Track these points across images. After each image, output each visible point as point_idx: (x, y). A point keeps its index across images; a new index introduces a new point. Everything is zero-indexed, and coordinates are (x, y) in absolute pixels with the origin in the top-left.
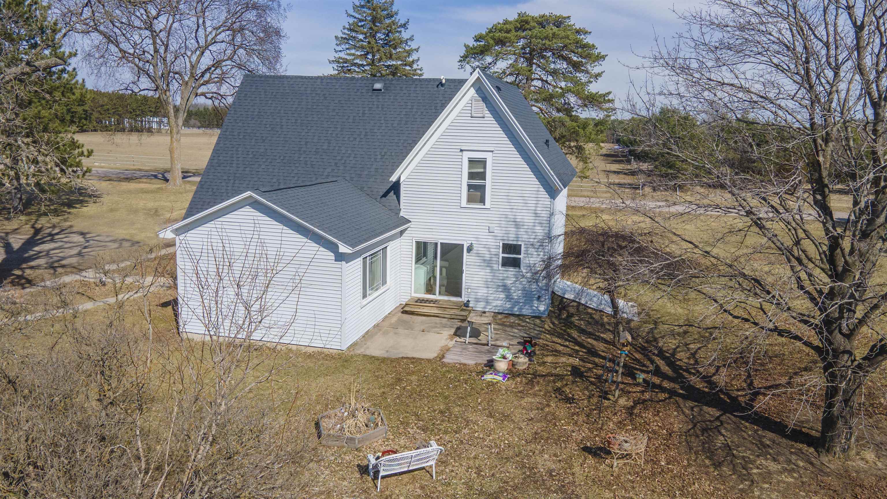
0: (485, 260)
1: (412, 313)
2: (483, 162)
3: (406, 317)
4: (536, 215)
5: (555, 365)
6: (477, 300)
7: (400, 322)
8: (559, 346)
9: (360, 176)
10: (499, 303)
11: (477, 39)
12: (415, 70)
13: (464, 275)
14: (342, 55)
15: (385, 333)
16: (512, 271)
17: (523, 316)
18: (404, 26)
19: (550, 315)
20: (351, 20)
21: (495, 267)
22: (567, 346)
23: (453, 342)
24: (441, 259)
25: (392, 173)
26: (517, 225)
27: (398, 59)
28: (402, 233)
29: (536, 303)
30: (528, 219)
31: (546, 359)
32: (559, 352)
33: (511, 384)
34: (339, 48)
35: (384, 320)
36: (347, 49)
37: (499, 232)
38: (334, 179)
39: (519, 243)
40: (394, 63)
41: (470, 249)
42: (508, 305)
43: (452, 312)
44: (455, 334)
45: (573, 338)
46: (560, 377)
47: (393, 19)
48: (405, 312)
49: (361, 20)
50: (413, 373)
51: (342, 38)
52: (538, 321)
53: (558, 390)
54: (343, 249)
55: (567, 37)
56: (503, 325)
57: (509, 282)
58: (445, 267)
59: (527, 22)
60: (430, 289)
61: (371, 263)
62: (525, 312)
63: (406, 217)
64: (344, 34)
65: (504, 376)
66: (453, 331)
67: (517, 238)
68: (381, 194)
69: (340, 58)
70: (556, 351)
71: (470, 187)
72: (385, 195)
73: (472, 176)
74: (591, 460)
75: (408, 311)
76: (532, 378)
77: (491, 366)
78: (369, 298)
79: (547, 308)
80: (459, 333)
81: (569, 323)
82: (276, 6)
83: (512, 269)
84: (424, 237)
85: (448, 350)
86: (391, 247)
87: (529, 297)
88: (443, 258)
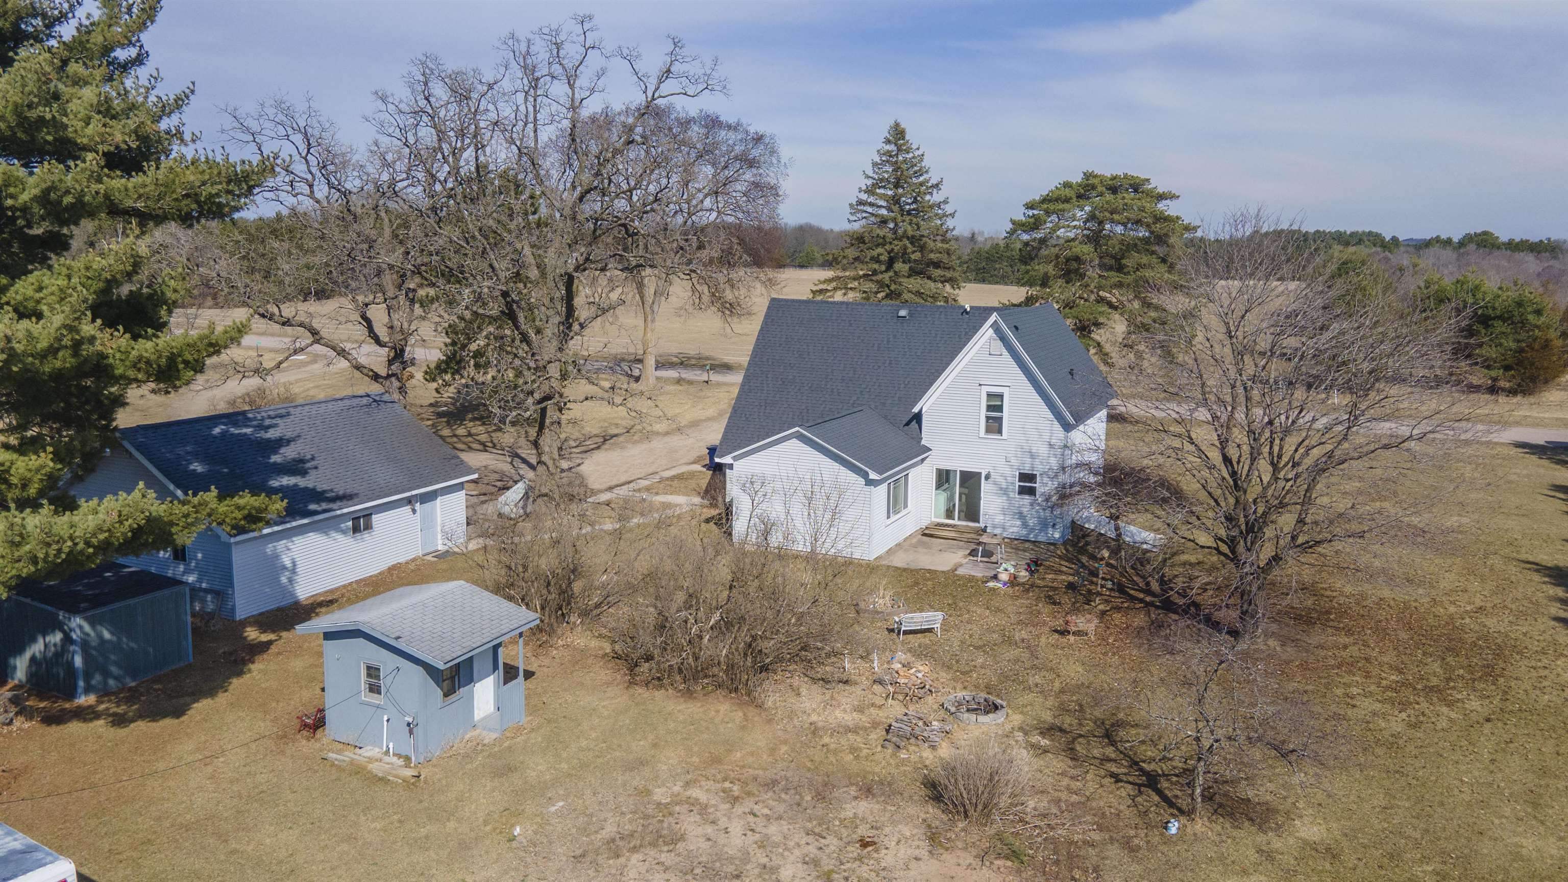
0: (1001, 488)
1: (931, 536)
2: (1001, 396)
3: (925, 539)
4: (1051, 446)
5: (1053, 580)
6: (994, 527)
7: (920, 543)
8: (1065, 566)
9: (884, 404)
10: (1015, 529)
11: (1030, 206)
13: (982, 501)
14: (858, 226)
15: (906, 550)
16: (1027, 499)
17: (1040, 542)
18: (936, 186)
19: (1065, 543)
21: (1012, 495)
22: (1072, 568)
23: (967, 560)
24: (961, 485)
25: (914, 404)
26: (1033, 456)
28: (923, 460)
29: (1050, 531)
30: (1042, 450)
31: (1047, 576)
32: (1062, 571)
33: (1010, 591)
34: (853, 217)
35: (905, 540)
36: (863, 218)
37: (1014, 461)
38: (860, 409)
39: (1035, 473)
41: (987, 477)
42: (1024, 532)
43: (969, 536)
44: (970, 554)
45: (1082, 563)
46: (1055, 589)
47: (922, 178)
48: (925, 535)
49: (881, 181)
50: (929, 580)
51: (857, 204)
52: (1051, 548)
53: (1049, 597)
54: (873, 476)
56: (1017, 549)
57: (1025, 510)
58: (964, 493)
59: (1093, 186)
60: (949, 514)
61: (895, 488)
62: (1040, 538)
63: (927, 446)
64: (861, 199)
65: (1005, 584)
66: (968, 552)
67: (1033, 468)
68: (904, 423)
70: (1059, 571)
71: (988, 418)
72: (908, 424)
73: (990, 408)
74: (1056, 636)
75: (927, 533)
76: (1029, 587)
77: (995, 577)
78: (894, 518)
79: (1063, 536)
80: (973, 553)
81: (1083, 551)
82: (775, 161)
83: (1027, 497)
84: (946, 465)
85: (961, 565)
86: (912, 473)
87: (1044, 524)
88: (962, 485)
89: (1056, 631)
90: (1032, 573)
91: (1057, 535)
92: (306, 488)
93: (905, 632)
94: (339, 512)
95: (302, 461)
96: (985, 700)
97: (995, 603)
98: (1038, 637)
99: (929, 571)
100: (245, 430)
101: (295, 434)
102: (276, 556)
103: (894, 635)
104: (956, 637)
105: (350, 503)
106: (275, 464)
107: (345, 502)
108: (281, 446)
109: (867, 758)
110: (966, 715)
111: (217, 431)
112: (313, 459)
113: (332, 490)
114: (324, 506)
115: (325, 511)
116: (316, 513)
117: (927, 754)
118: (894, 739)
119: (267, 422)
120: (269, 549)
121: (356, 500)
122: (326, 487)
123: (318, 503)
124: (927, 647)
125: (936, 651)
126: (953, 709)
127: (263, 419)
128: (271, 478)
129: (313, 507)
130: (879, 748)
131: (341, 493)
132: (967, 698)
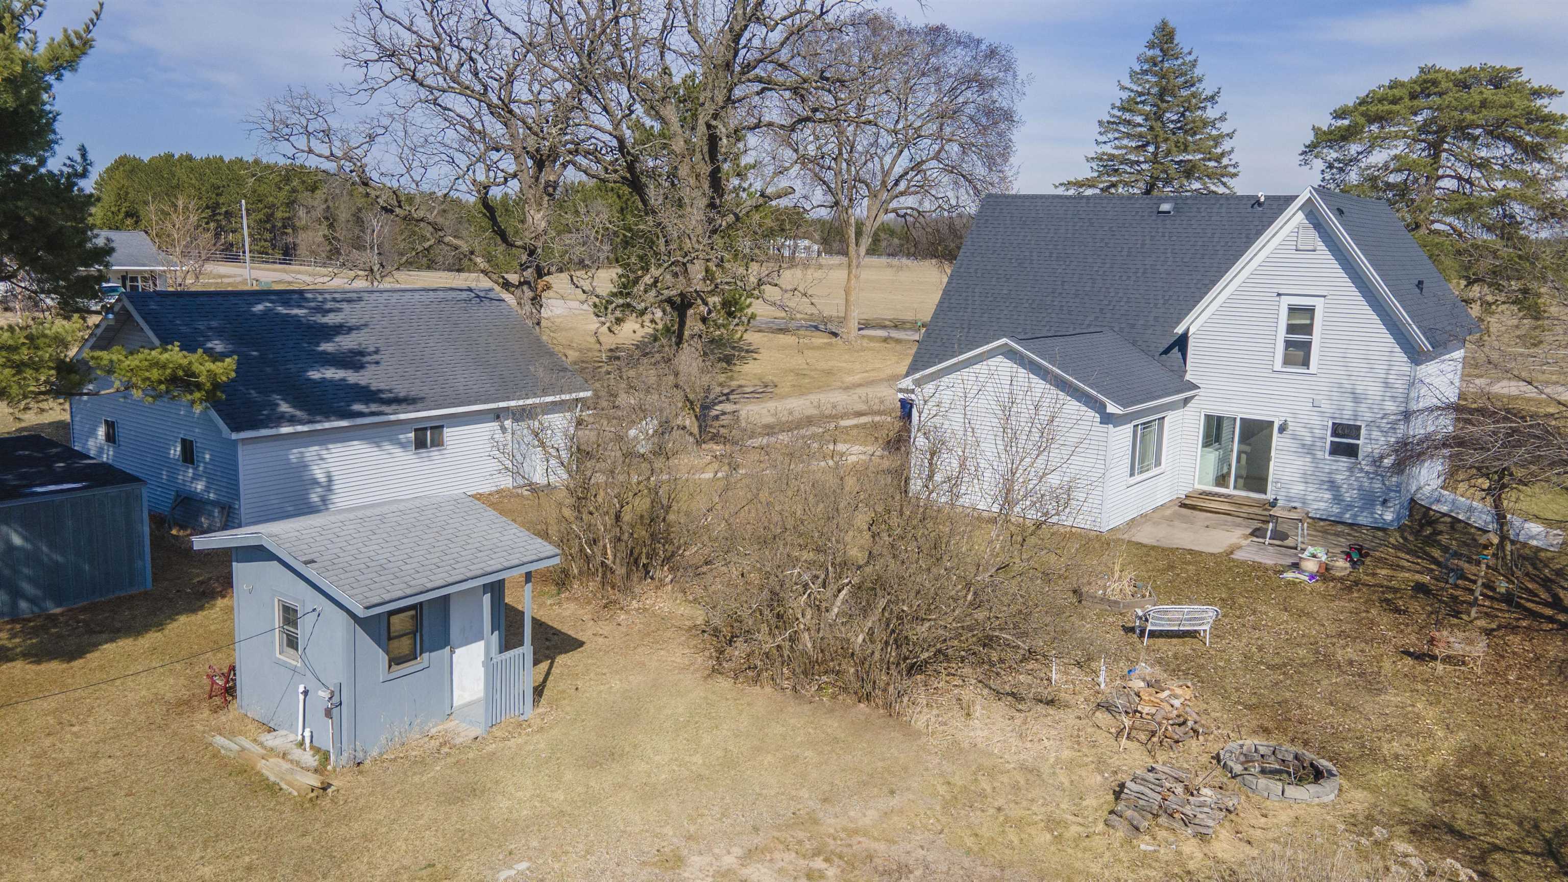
0: (1304, 445)
1: (1193, 508)
2: (1310, 311)
3: (1184, 511)
4: (1387, 385)
5: (1391, 578)
6: (1289, 499)
7: (1177, 515)
8: (1405, 559)
9: (1133, 326)
10: (1322, 505)
11: (1339, 114)
12: (1226, 167)
13: (1272, 464)
14: (1108, 149)
15: (1156, 524)
16: (1344, 462)
17: (1361, 525)
18: (1212, 99)
19: (1401, 529)
20: (1125, 95)
21: (1319, 454)
22: (1418, 564)
23: (1248, 541)
24: (1241, 442)
25: (1178, 323)
26: (1356, 399)
27: (1198, 151)
28: (1186, 401)
29: (1379, 510)
30: (1374, 390)
31: (1378, 571)
32: (1403, 567)
33: (1320, 586)
34: (1103, 138)
35: (1154, 509)
36: (1116, 139)
37: (1326, 406)
38: (1098, 329)
39: (1358, 423)
40: (1190, 157)
41: (1283, 429)
42: (1336, 510)
43: (1251, 510)
44: (1252, 534)
45: (1433, 557)
46: (1395, 590)
47: (1193, 89)
48: (1183, 505)
49: (1140, 94)
50: (1190, 563)
51: (1108, 122)
52: (1380, 534)
53: (1387, 601)
54: (1112, 408)
55: (1511, 105)
56: (1325, 532)
57: (1339, 478)
58: (1245, 453)
59: (1435, 83)
60: (1221, 480)
61: (1143, 435)
62: (1361, 520)
63: (1194, 381)
64: (1114, 116)
65: (1312, 577)
66: (1250, 531)
67: (1356, 417)
68: (1161, 350)
69: (1104, 154)
70: (1398, 566)
71: (1289, 344)
72: (1167, 351)
73: (1291, 329)
74: (1409, 661)
75: (1188, 504)
76: (1350, 586)
77: (1296, 566)
78: (1138, 478)
79: (1398, 518)
80: (1256, 533)
81: (1431, 541)
82: (1009, 79)
83: (1344, 459)
84: (1218, 410)
85: (1240, 547)
86: (1171, 418)
87: (1369, 500)
88: (1244, 439)
89: (1407, 653)
90: (1354, 564)
91: (1389, 517)
92: (356, 385)
93: (1153, 634)
94: (393, 418)
95: (362, 353)
96: (1296, 757)
97: (1300, 602)
98: (1379, 659)
99: (1191, 552)
100: (296, 311)
101: (362, 322)
102: (304, 466)
103: (1135, 637)
104: (1236, 648)
105: (411, 407)
106: (324, 353)
107: (404, 406)
108: (338, 333)
109: (1077, 839)
110: (1263, 782)
111: (259, 308)
112: (377, 352)
113: (390, 391)
114: (374, 407)
115: (373, 414)
116: (361, 414)
117: (1190, 847)
118: (1129, 813)
119: (328, 306)
120: (294, 455)
121: (419, 406)
122: (382, 386)
123: (366, 404)
124: (1187, 659)
125: (1202, 667)
126: (1238, 768)
127: (324, 301)
128: (312, 367)
129: (357, 407)
130: (1101, 827)
131: (402, 395)
132: (1262, 750)
